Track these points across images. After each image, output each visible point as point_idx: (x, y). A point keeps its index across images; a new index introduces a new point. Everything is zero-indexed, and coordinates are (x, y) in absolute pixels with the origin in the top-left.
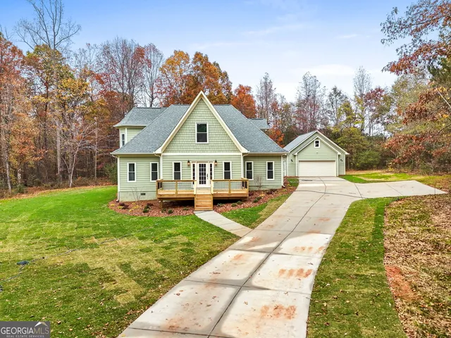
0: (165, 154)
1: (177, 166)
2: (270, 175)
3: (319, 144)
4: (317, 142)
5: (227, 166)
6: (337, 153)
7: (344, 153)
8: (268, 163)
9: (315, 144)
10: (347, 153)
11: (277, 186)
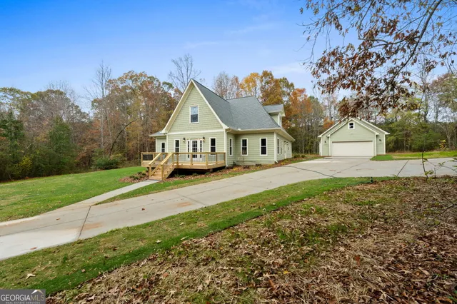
0: (170, 133)
1: (177, 143)
2: (264, 151)
3: (354, 125)
4: (352, 124)
5: (213, 141)
6: (374, 133)
7: (384, 133)
8: (262, 140)
9: (349, 126)
10: (387, 133)
11: (270, 161)
